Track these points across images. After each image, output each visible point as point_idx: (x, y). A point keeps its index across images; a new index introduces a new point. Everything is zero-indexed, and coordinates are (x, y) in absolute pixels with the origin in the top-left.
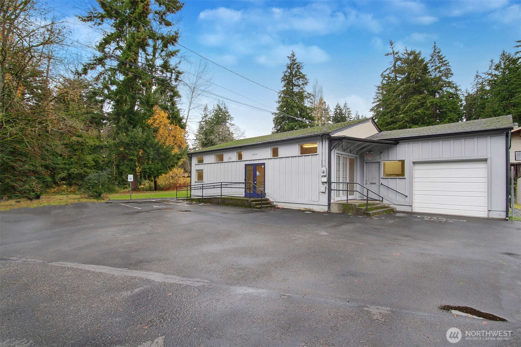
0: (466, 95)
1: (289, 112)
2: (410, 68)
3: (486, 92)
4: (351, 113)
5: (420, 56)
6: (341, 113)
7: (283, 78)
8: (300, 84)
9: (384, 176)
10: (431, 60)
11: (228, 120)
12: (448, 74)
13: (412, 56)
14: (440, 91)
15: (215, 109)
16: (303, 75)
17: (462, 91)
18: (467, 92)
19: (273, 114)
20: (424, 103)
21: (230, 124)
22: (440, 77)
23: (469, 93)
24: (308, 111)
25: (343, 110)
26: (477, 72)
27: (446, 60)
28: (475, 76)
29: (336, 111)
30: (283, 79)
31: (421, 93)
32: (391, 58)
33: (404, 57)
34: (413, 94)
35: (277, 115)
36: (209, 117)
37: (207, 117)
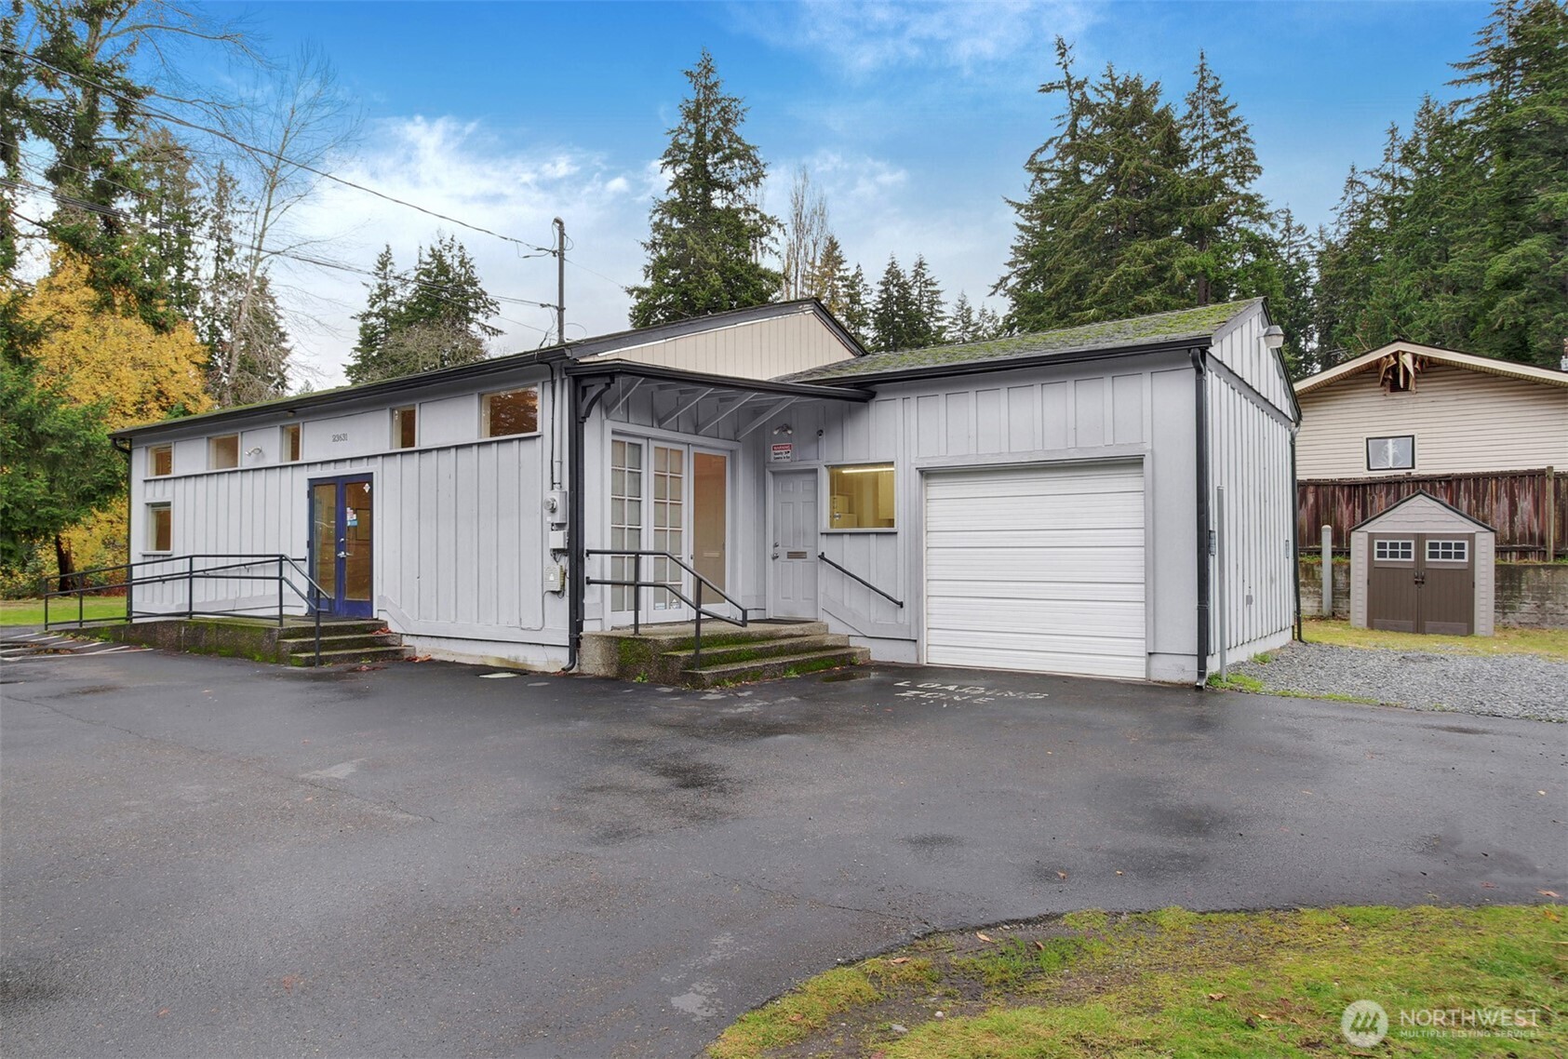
0: (1320, 247)
1: (691, 287)
2: (1119, 143)
3: (1377, 239)
4: (942, 298)
5: (1156, 101)
6: (903, 297)
7: (668, 154)
8: (734, 179)
9: (832, 526)
10: (1190, 116)
11: (476, 310)
12: (1243, 168)
13: (1131, 99)
14: (1220, 229)
15: (423, 266)
16: (743, 145)
17: (1307, 234)
18: (1321, 238)
19: (630, 292)
20: (1164, 269)
21: (484, 328)
22: (1218, 178)
23: (1329, 243)
24: (766, 285)
25: (910, 287)
26: (1353, 170)
27: (1238, 119)
28: (1345, 184)
29: (887, 290)
30: (670, 159)
31: (1156, 231)
32: (1061, 100)
33: (1104, 100)
34: (1133, 234)
35: (645, 298)
36: (399, 298)
37: (389, 299)
